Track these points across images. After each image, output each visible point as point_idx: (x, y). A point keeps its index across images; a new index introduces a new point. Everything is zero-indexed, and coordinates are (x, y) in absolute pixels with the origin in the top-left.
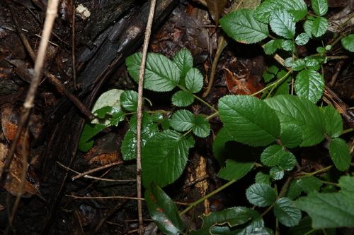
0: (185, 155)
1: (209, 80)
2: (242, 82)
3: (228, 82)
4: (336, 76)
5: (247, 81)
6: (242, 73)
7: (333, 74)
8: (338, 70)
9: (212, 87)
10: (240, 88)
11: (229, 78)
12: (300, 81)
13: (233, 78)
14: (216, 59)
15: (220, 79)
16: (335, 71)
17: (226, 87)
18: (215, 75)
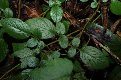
0: (6, 49)
1: (18, 12)
2: (35, 12)
3: (27, 12)
4: (76, 5)
5: (36, 11)
6: (34, 7)
7: (74, 4)
8: (76, 2)
9: (20, 15)
10: (34, 14)
11: (28, 10)
12: (53, 11)
13: (30, 10)
14: (20, 2)
15: (24, 11)
16: (75, 3)
17: (27, 14)
18: (21, 10)
